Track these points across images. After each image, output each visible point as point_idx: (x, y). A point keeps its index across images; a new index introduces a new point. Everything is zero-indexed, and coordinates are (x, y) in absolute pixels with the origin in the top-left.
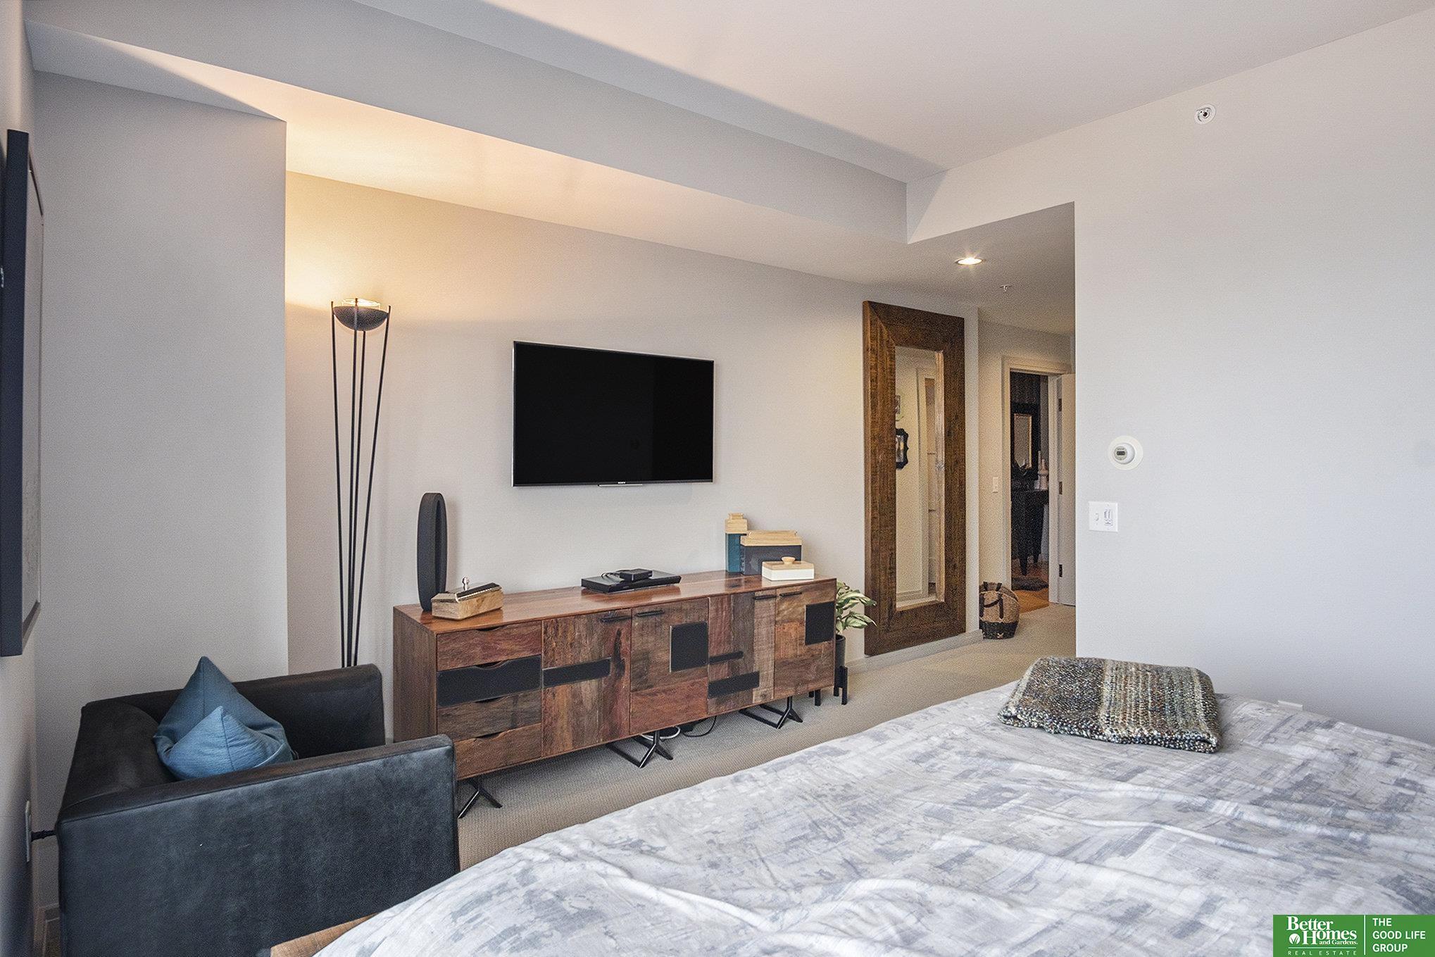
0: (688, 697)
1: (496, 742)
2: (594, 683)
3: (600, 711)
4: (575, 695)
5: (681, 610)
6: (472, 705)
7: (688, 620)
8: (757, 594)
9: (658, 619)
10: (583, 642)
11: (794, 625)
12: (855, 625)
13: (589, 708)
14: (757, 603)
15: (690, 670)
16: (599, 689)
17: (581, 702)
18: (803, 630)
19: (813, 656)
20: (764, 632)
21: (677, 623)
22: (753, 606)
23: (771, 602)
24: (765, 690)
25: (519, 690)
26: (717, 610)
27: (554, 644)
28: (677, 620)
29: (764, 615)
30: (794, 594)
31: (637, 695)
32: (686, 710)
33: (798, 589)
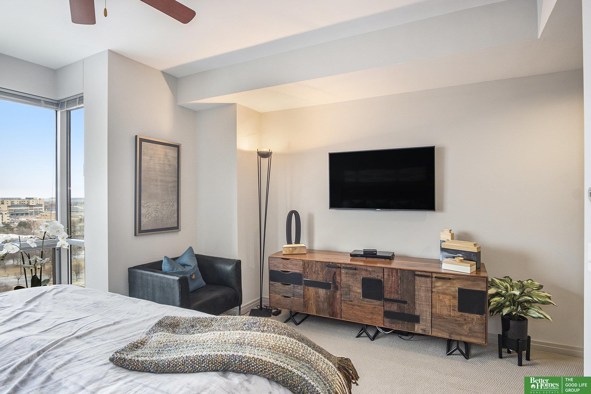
0: (372, 313)
1: (288, 300)
2: (324, 290)
3: (327, 303)
4: (317, 293)
5: (366, 270)
6: (280, 284)
7: (371, 276)
8: (417, 273)
9: (354, 271)
10: (319, 272)
11: (448, 297)
12: (534, 316)
13: (323, 300)
14: (417, 278)
15: (374, 300)
16: (326, 294)
17: (319, 297)
18: (456, 302)
19: (465, 320)
20: (422, 294)
21: (364, 276)
22: (414, 279)
23: (428, 280)
24: (425, 327)
25: (296, 284)
26: (389, 275)
27: (308, 270)
28: (364, 274)
29: (423, 285)
30: (450, 279)
31: (345, 302)
32: (371, 319)
33: (451, 276)
